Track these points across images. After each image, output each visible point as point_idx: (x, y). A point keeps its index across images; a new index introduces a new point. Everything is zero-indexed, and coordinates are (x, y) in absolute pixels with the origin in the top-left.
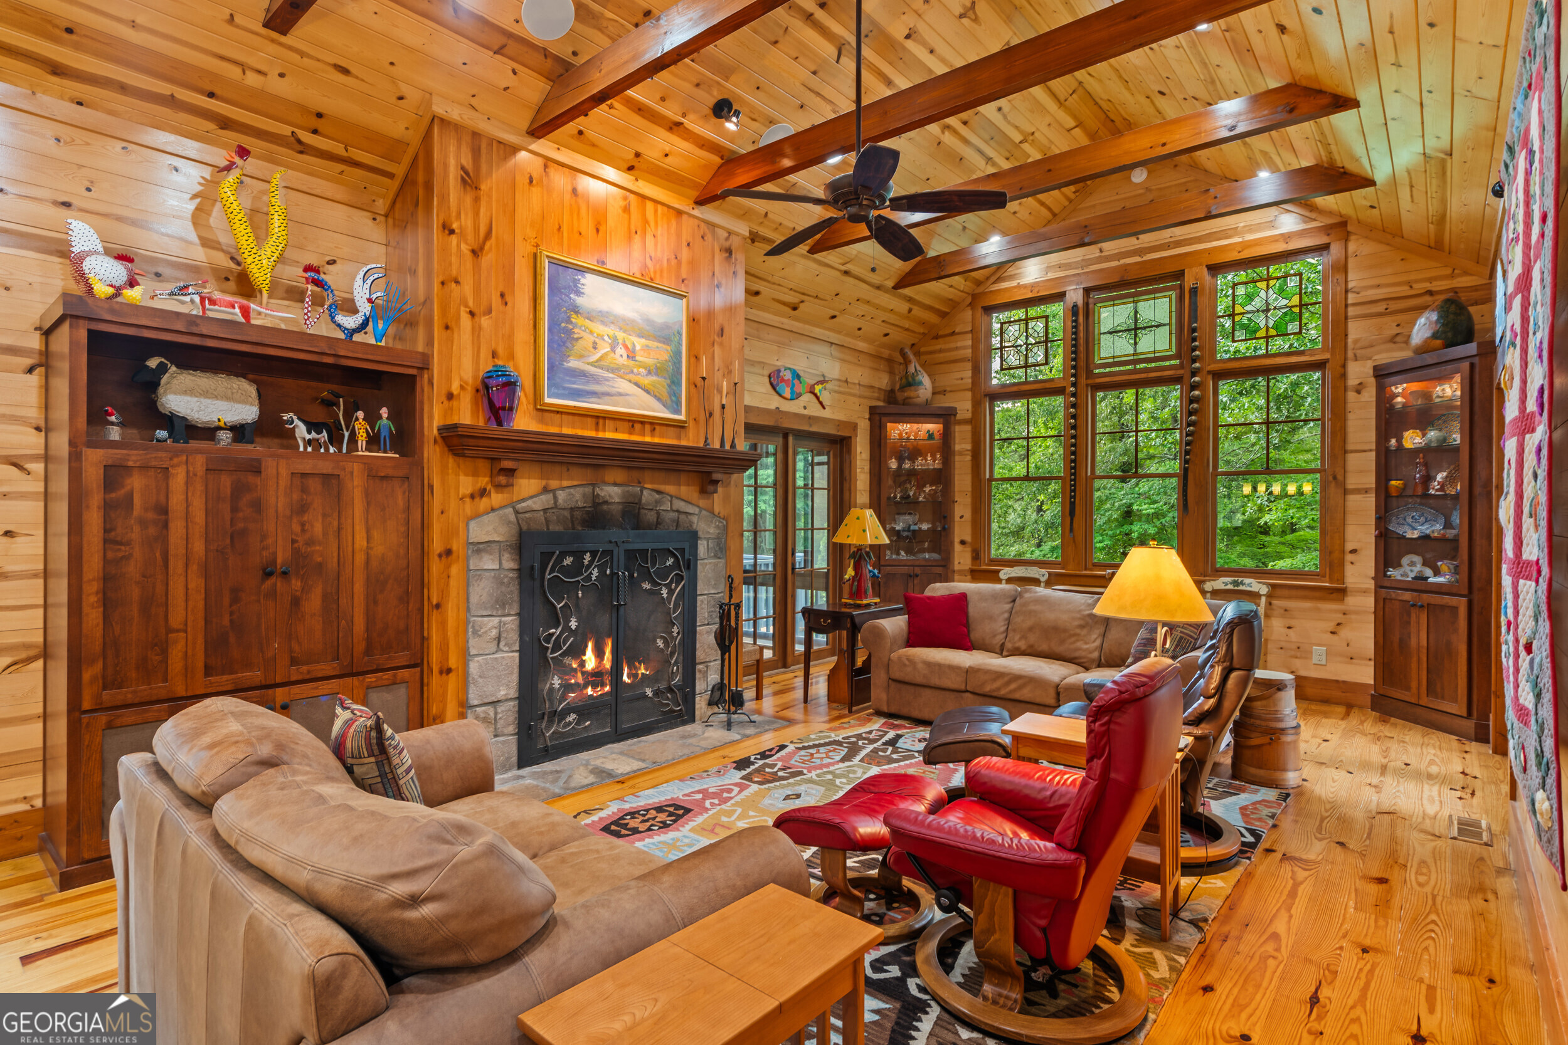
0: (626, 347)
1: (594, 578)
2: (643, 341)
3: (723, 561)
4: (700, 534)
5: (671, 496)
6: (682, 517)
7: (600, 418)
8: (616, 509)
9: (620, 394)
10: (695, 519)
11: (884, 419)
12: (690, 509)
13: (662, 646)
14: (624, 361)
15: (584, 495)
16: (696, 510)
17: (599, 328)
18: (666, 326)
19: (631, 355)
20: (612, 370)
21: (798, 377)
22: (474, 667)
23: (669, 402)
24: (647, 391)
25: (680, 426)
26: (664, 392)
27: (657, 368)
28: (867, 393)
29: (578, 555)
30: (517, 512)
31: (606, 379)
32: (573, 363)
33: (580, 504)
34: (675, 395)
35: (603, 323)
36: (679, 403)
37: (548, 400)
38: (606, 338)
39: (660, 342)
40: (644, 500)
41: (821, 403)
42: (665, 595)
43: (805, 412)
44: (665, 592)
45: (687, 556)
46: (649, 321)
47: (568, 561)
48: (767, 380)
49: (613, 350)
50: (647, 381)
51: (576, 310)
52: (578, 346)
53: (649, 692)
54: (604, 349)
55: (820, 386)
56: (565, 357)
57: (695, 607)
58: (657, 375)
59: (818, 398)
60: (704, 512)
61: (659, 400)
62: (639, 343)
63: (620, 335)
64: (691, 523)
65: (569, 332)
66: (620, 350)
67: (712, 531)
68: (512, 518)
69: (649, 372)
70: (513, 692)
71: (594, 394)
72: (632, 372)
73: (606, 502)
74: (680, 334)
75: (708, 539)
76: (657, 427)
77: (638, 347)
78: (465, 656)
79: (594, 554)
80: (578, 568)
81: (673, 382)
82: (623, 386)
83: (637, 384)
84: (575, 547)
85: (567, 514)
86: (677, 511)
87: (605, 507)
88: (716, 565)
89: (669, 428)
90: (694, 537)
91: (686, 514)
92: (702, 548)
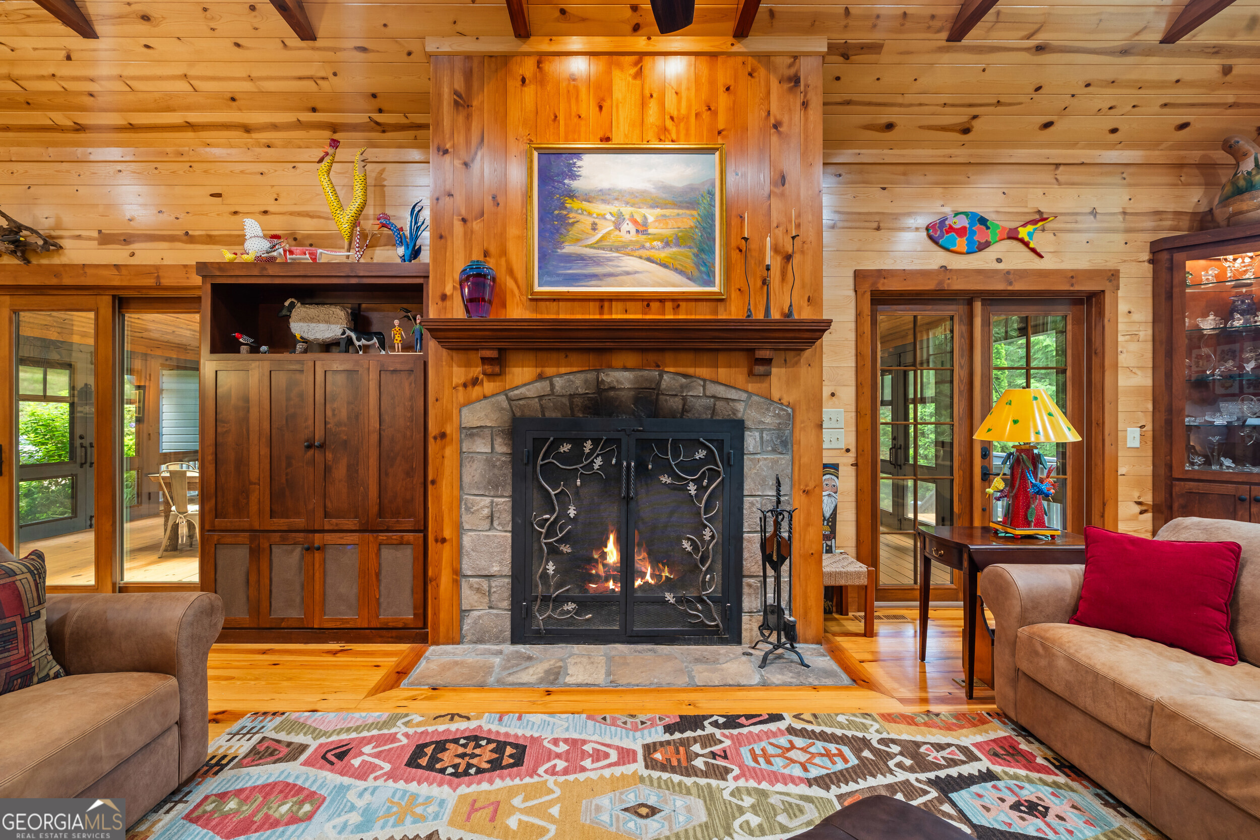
0: (635, 222)
1: (596, 467)
2: (658, 211)
3: (788, 457)
4: (748, 423)
5: (704, 380)
6: (719, 404)
7: (603, 300)
8: (626, 396)
9: (628, 273)
10: (740, 407)
11: (1178, 256)
12: (732, 394)
13: (689, 549)
14: (633, 236)
15: (586, 381)
16: (744, 396)
17: (598, 208)
18: (691, 189)
19: (642, 228)
20: (617, 249)
21: (983, 221)
22: (467, 540)
23: (696, 273)
24: (665, 266)
25: (717, 300)
26: (689, 263)
27: (677, 238)
28: (1149, 223)
29: (578, 443)
30: (510, 400)
31: (609, 260)
32: (569, 249)
33: (580, 391)
34: (705, 265)
35: (604, 201)
36: (711, 273)
37: (537, 289)
38: (608, 216)
39: (681, 207)
40: (664, 385)
41: (1033, 250)
42: (693, 492)
43: (1000, 266)
44: (692, 489)
45: (726, 449)
46: (666, 188)
47: (566, 448)
48: (925, 234)
49: (618, 227)
50: (663, 254)
51: (571, 194)
52: (574, 231)
53: (670, 597)
54: (606, 227)
55: (1030, 228)
56: (560, 244)
57: (741, 509)
58: (678, 245)
59: (1026, 244)
60: (755, 398)
61: (681, 272)
62: (651, 215)
63: (627, 210)
64: (735, 411)
65: (563, 219)
66: (627, 226)
67: (768, 420)
68: (505, 404)
69: (667, 244)
70: (507, 570)
71: (594, 276)
72: (643, 247)
73: (613, 388)
74: (711, 194)
75: (761, 431)
76: (683, 305)
77: (651, 219)
78: (459, 530)
79: (595, 442)
80: (577, 455)
81: (702, 250)
82: (631, 263)
83: (649, 260)
84: (573, 434)
85: (565, 401)
86: (714, 397)
87: (612, 393)
88: (776, 462)
89: (700, 303)
90: (738, 427)
91: (727, 400)
92: (751, 441)
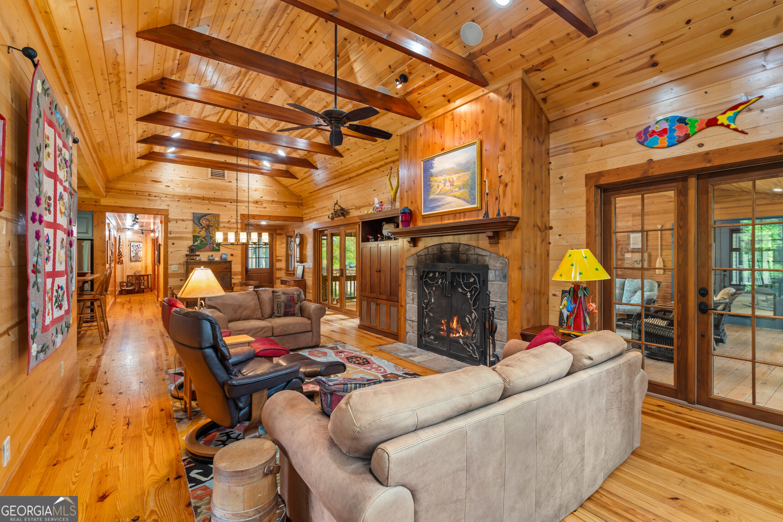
0: (450, 181)
1: (439, 283)
2: (457, 175)
3: (506, 283)
4: (490, 267)
5: (474, 247)
6: (480, 257)
7: (442, 215)
8: (449, 254)
9: (448, 203)
10: (487, 259)
12: (484, 253)
13: (468, 321)
14: (449, 188)
15: (437, 249)
16: (488, 254)
17: (440, 178)
18: (468, 162)
19: (452, 185)
20: (444, 194)
21: (682, 120)
22: (408, 306)
23: (470, 200)
24: (459, 198)
25: (478, 210)
26: (467, 195)
27: (463, 185)
29: (434, 273)
30: (417, 256)
31: (442, 199)
32: (431, 197)
33: (436, 252)
34: (473, 195)
35: (441, 175)
36: (474, 199)
37: (423, 214)
38: (442, 181)
39: (464, 172)
40: (460, 249)
41: (736, 130)
42: (469, 297)
43: (699, 150)
44: (469, 294)
45: (481, 278)
46: (459, 165)
47: (431, 275)
49: (445, 185)
50: (458, 194)
51: (432, 175)
52: (433, 190)
53: (461, 341)
54: (442, 186)
56: (429, 195)
58: (463, 188)
60: (493, 255)
61: (464, 200)
62: (455, 177)
63: (447, 177)
64: (485, 261)
65: (430, 185)
66: (448, 184)
67: (498, 265)
68: (416, 258)
69: (460, 189)
70: (416, 320)
71: (438, 206)
72: (452, 191)
73: (445, 251)
74: (475, 163)
75: (495, 270)
76: (467, 213)
77: (455, 179)
78: (406, 303)
79: (439, 273)
80: (433, 279)
81: (472, 189)
82: (449, 199)
83: (455, 197)
84: (433, 269)
85: (431, 256)
86: (477, 254)
87: (445, 253)
88: (501, 285)
89: (472, 212)
90: (486, 268)
91: (482, 255)
92: (491, 275)
